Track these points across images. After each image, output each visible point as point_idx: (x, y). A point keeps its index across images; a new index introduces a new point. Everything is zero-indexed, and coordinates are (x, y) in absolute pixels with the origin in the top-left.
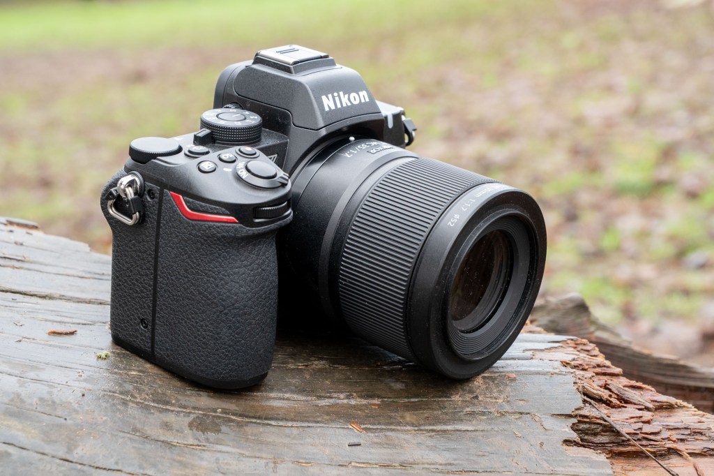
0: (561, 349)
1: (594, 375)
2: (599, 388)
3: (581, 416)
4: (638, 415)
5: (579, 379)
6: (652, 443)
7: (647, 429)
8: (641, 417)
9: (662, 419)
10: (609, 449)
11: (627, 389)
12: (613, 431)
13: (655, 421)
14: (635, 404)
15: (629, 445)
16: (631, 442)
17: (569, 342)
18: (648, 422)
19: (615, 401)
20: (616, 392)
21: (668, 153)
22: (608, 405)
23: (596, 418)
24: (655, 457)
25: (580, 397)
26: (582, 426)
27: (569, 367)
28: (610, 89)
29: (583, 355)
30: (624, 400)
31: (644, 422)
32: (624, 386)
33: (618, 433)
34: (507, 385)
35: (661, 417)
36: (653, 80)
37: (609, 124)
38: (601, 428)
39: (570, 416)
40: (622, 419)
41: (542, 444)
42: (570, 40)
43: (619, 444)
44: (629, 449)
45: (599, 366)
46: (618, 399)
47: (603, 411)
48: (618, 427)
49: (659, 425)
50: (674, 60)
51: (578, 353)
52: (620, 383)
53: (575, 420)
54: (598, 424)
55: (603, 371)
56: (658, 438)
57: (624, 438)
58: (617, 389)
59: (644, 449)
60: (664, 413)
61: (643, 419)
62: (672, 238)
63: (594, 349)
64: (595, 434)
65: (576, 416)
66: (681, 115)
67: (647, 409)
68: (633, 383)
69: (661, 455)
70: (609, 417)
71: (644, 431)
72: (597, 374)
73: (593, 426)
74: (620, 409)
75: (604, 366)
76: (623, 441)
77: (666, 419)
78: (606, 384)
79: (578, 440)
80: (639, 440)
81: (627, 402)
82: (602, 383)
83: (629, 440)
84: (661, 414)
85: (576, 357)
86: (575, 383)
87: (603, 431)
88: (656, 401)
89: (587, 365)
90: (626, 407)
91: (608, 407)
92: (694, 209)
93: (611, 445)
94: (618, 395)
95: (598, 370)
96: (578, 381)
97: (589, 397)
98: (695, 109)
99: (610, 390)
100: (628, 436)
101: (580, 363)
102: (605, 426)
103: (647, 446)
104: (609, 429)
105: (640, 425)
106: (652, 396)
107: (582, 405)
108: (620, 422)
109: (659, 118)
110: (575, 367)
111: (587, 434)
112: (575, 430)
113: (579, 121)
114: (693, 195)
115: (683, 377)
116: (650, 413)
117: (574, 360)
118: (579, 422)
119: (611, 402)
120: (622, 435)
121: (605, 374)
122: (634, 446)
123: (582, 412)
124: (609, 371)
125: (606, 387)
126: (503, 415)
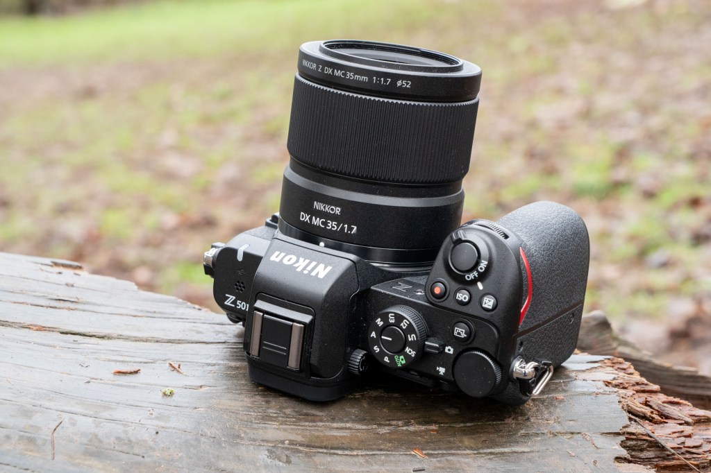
0: (600, 369)
1: (635, 392)
2: (641, 405)
3: (628, 433)
4: (680, 430)
5: (623, 397)
6: (695, 456)
7: (689, 442)
8: (682, 432)
9: (701, 432)
10: (655, 463)
11: (665, 405)
12: (659, 447)
13: (695, 435)
14: (675, 419)
15: (674, 459)
16: (676, 456)
17: (606, 361)
18: (689, 436)
19: (657, 417)
20: (656, 408)
21: (622, 154)
22: (651, 421)
23: (642, 435)
24: (699, 469)
25: (626, 415)
26: (629, 443)
27: (610, 386)
28: (560, 92)
29: (621, 374)
30: (664, 415)
31: (686, 436)
32: (664, 402)
33: (663, 448)
34: (556, 407)
35: (700, 430)
36: (602, 81)
37: (562, 126)
38: (647, 444)
39: (618, 434)
40: (665, 434)
41: (595, 462)
42: (518, 43)
43: (664, 459)
44: (674, 462)
45: (638, 384)
46: (658, 415)
47: (647, 428)
48: (663, 443)
49: (700, 439)
50: (622, 61)
51: (617, 372)
52: (659, 400)
53: (623, 438)
54: (644, 440)
55: (642, 389)
56: (700, 451)
57: (668, 453)
58: (657, 406)
59: (688, 462)
60: (703, 427)
61: (685, 433)
62: (632, 238)
63: (629, 367)
64: (642, 450)
65: (624, 433)
66: (632, 115)
67: (687, 423)
68: (671, 399)
69: (704, 467)
70: (653, 433)
71: (686, 445)
72: (637, 391)
73: (640, 443)
74: (662, 425)
75: (643, 384)
76: (668, 455)
77: (705, 433)
78: (646, 401)
79: (628, 456)
80: (683, 453)
81: (667, 417)
82: (643, 400)
83: (673, 454)
84: (700, 428)
85: (616, 376)
86: (619, 402)
87: (649, 446)
88: (694, 416)
89: (627, 383)
90: (667, 423)
91: (651, 424)
92: (653, 208)
93: (657, 460)
94: (658, 411)
95: (638, 388)
96: (622, 400)
97: (634, 415)
98: (646, 110)
99: (651, 407)
100: (673, 451)
101: (621, 381)
102: (651, 442)
103: (690, 459)
104: (656, 445)
105: (683, 439)
106: (690, 410)
107: (629, 423)
108: (663, 438)
109: (610, 119)
110: (616, 386)
111: (634, 450)
112: (624, 447)
113: (533, 125)
114: (650, 195)
115: (702, 388)
116: (691, 428)
117: (614, 379)
118: (627, 439)
119: (653, 418)
120: (667, 450)
121: (644, 392)
122: (679, 459)
123: (629, 430)
124: (647, 388)
125: (646, 404)
126: (556, 435)
